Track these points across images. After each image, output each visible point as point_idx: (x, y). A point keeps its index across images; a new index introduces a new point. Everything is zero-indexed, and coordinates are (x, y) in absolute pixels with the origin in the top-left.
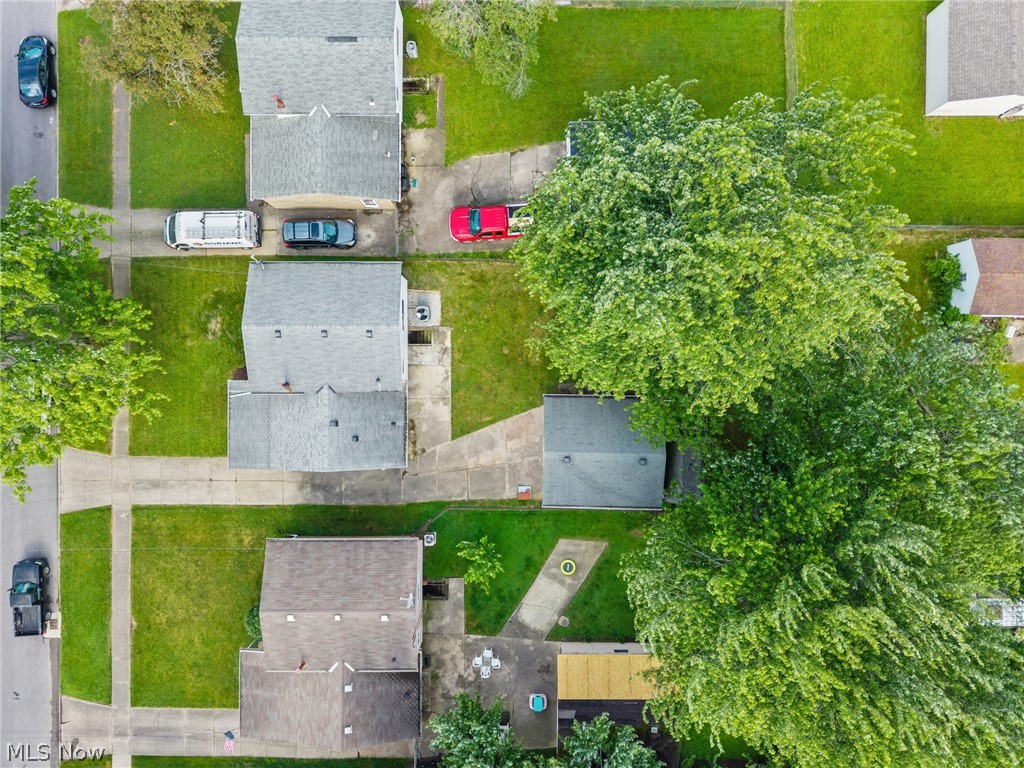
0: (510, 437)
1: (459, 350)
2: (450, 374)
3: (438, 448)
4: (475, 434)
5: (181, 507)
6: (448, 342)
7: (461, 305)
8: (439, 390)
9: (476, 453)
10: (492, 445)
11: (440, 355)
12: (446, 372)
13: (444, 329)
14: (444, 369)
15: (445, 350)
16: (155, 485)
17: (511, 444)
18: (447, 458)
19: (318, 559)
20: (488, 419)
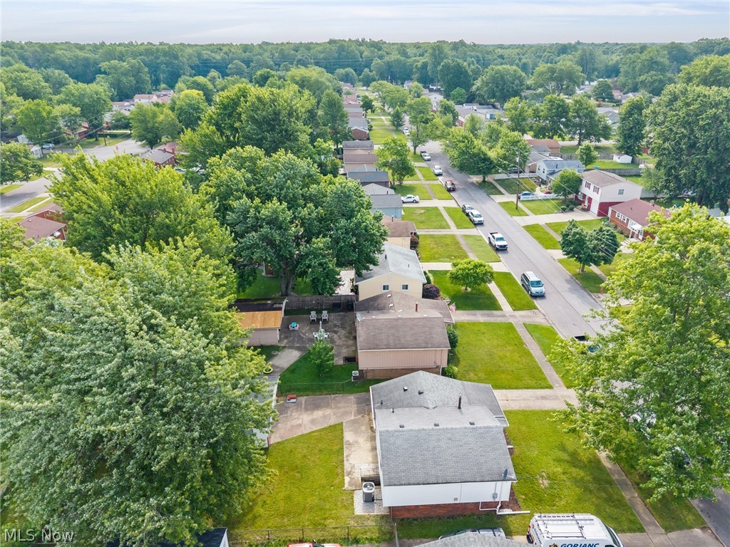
0: (300, 425)
1: (338, 475)
2: (345, 459)
3: (353, 418)
4: (326, 426)
5: (522, 388)
6: (347, 479)
7: (336, 505)
8: (353, 449)
9: (325, 417)
10: (313, 421)
11: (353, 470)
12: (348, 460)
13: (350, 488)
14: (350, 462)
15: (349, 474)
16: (543, 398)
17: (300, 422)
18: (346, 413)
19: (417, 340)
20: (316, 434)
